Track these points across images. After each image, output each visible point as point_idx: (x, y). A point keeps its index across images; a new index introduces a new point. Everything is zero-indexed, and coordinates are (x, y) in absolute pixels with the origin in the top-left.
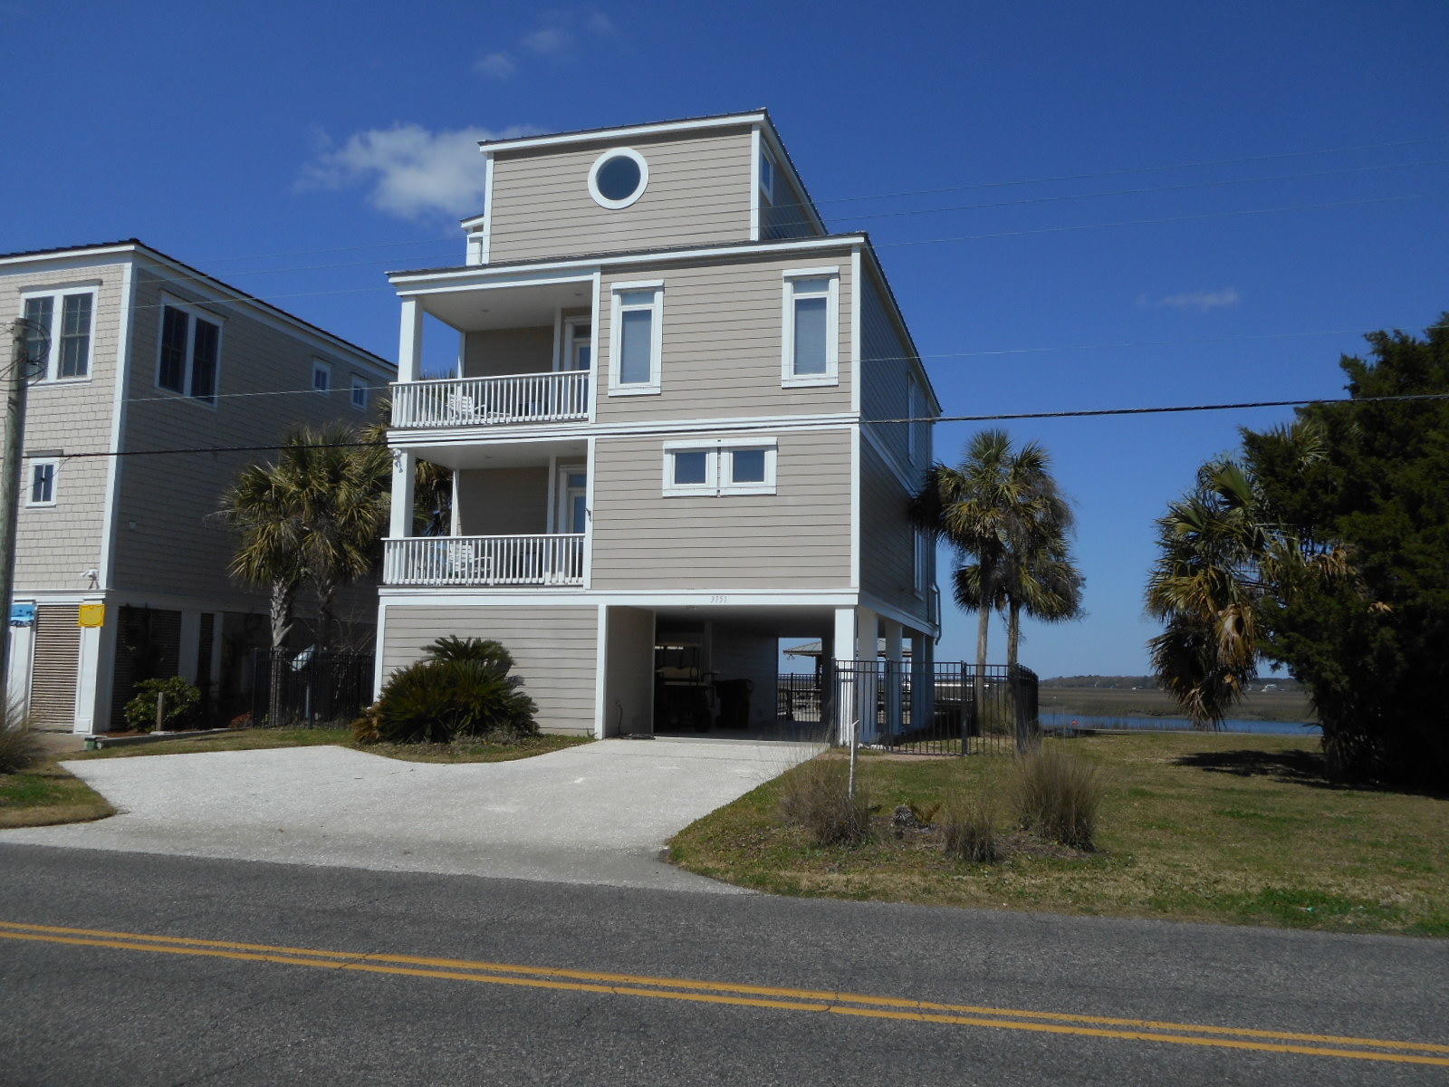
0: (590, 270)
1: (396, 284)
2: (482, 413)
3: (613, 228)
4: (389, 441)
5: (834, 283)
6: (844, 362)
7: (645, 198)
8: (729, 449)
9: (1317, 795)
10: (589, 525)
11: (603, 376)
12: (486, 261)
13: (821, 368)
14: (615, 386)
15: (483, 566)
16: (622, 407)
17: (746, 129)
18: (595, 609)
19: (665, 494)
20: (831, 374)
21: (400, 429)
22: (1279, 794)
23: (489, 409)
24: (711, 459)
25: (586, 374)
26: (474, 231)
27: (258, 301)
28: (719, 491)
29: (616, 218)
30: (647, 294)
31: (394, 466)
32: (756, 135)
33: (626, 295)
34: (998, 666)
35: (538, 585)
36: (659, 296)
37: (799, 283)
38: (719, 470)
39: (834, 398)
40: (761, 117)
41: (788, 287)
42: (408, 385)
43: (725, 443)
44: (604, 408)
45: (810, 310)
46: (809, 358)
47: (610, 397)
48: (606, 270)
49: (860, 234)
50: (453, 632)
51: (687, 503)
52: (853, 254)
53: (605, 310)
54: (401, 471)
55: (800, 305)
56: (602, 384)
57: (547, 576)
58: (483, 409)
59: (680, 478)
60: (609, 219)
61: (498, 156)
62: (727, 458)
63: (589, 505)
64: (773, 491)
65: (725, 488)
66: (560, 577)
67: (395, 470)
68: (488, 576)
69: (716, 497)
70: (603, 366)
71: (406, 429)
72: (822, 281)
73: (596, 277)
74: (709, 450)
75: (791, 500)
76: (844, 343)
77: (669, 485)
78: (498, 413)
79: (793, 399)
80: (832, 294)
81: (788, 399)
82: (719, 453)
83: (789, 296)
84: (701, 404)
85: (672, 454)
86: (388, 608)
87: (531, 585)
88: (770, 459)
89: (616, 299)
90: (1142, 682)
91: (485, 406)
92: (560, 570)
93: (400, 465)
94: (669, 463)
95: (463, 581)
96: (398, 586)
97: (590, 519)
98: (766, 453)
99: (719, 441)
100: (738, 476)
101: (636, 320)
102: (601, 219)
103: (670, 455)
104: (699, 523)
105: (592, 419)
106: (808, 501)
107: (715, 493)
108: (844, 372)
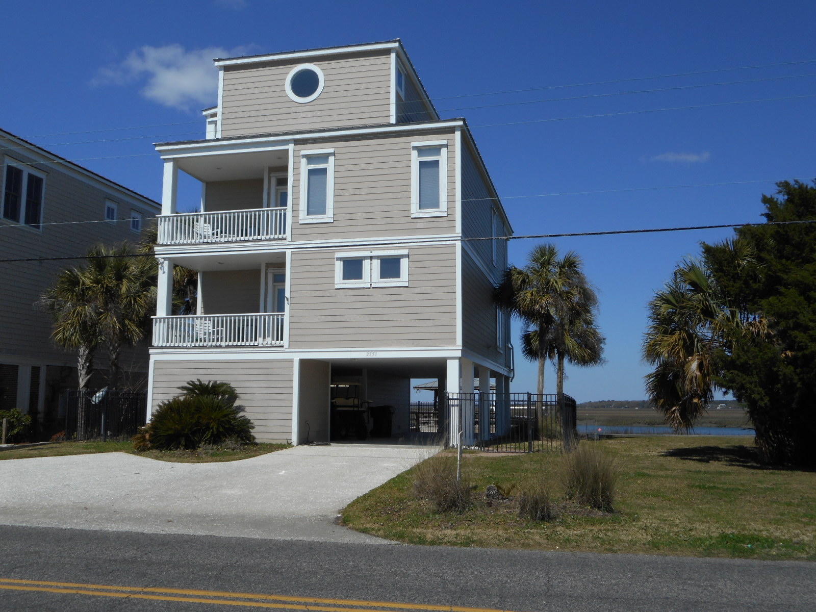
0: (287, 142)
1: (160, 151)
2: (217, 235)
3: (300, 115)
4: (156, 253)
5: (444, 151)
6: (451, 201)
7: (323, 96)
8: (377, 257)
9: (753, 474)
10: (287, 307)
11: (295, 211)
12: (219, 136)
13: (436, 205)
14: (303, 217)
15: (218, 334)
16: (308, 231)
17: (387, 52)
18: (291, 361)
19: (337, 287)
20: (443, 209)
21: (163, 245)
22: (729, 473)
23: (221, 232)
24: (366, 264)
25: (285, 210)
26: (211, 117)
27: (69, 162)
28: (371, 285)
29: (304, 109)
30: (324, 158)
31: (159, 269)
32: (393, 56)
33: (310, 159)
34: (551, 395)
35: (254, 346)
36: (331, 159)
37: (421, 150)
38: (371, 271)
39: (445, 224)
40: (396, 45)
41: (414, 153)
42: (169, 216)
43: (375, 253)
44: (296, 232)
45: (429, 168)
46: (428, 198)
47: (300, 224)
48: (297, 142)
49: (460, 120)
50: (199, 377)
51: (350, 292)
52: (456, 132)
53: (297, 168)
54: (164, 273)
55: (422, 165)
56: (295, 216)
57: (260, 341)
58: (217, 232)
59: (346, 276)
60: (300, 109)
61: (227, 69)
62: (377, 263)
63: (287, 294)
64: (406, 284)
65: (375, 283)
66: (269, 341)
67: (160, 272)
68: (221, 341)
69: (369, 288)
70: (296, 204)
71: (167, 245)
72: (436, 149)
73: (291, 147)
74: (365, 258)
75: (417, 290)
76: (451, 189)
77: (339, 281)
78: (227, 235)
79: (419, 225)
80: (443, 157)
81: (416, 225)
82: (371, 260)
83: (415, 159)
84: (359, 228)
85: (341, 261)
86: (156, 362)
87: (250, 346)
88: (404, 264)
89: (304, 161)
90: (642, 404)
91: (219, 230)
92: (269, 336)
93: (164, 269)
94: (339, 267)
95: (205, 344)
96: (162, 347)
97: (288, 303)
98: (401, 260)
99: (371, 252)
100: (383, 275)
101: (317, 175)
102: (294, 110)
103: (339, 262)
104: (359, 305)
105: (289, 238)
106: (429, 290)
107: (368, 286)
108: (451, 208)
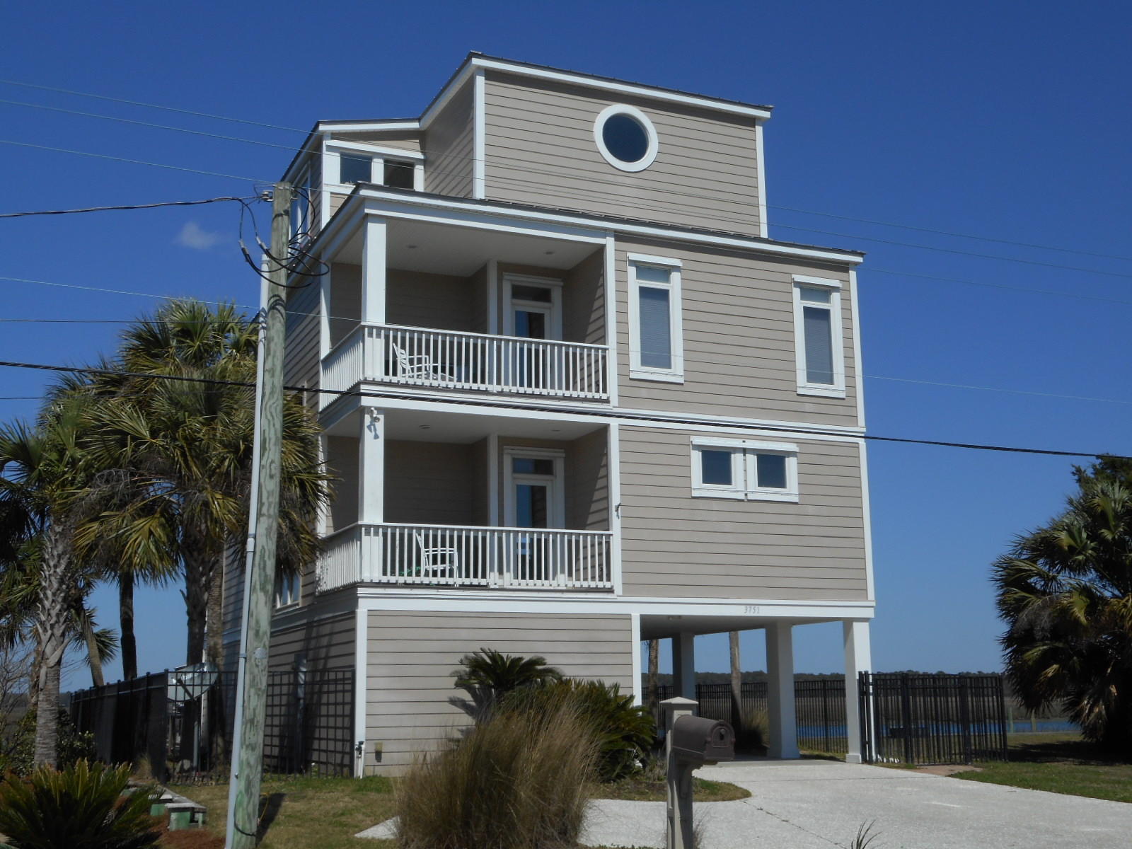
0: (604, 232)
3: (623, 191)
4: (363, 396)
5: (836, 297)
6: (850, 376)
7: (655, 167)
8: (753, 451)
10: (616, 523)
11: (623, 353)
13: (830, 380)
14: (637, 369)
16: (644, 393)
17: (750, 122)
19: (695, 494)
20: (838, 388)
21: (374, 382)
24: (737, 459)
25: (605, 350)
26: (332, 138)
28: (746, 495)
29: (628, 181)
30: (664, 272)
31: (366, 430)
32: (760, 130)
33: (644, 270)
36: (675, 277)
37: (808, 291)
38: (744, 470)
39: (841, 410)
40: (767, 114)
41: (797, 292)
43: (749, 444)
44: (628, 392)
45: (817, 318)
46: (820, 369)
47: (632, 379)
48: (620, 237)
49: (861, 255)
51: (715, 505)
52: (850, 272)
53: (622, 281)
55: (806, 312)
56: (623, 364)
59: (709, 477)
60: (620, 179)
61: (491, 75)
62: (752, 460)
63: (614, 499)
64: (796, 499)
65: (752, 492)
67: (368, 435)
69: (742, 501)
70: (623, 343)
72: (825, 292)
73: (610, 243)
74: (736, 450)
75: (810, 510)
76: (849, 358)
77: (698, 486)
79: (808, 407)
80: (834, 305)
81: (803, 406)
82: (744, 455)
83: (799, 304)
84: (723, 400)
85: (699, 451)
86: (372, 613)
88: (791, 465)
89: (632, 271)
93: (375, 430)
94: (696, 459)
97: (618, 515)
98: (787, 459)
99: (744, 442)
100: (762, 482)
101: (654, 299)
102: (610, 178)
103: (697, 451)
104: (728, 527)
105: (614, 401)
106: (825, 511)
107: (742, 496)
108: (851, 387)
